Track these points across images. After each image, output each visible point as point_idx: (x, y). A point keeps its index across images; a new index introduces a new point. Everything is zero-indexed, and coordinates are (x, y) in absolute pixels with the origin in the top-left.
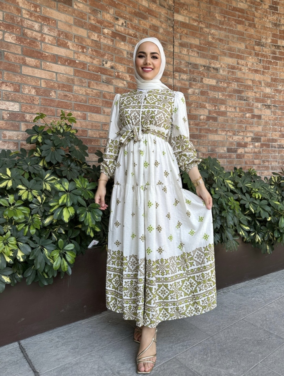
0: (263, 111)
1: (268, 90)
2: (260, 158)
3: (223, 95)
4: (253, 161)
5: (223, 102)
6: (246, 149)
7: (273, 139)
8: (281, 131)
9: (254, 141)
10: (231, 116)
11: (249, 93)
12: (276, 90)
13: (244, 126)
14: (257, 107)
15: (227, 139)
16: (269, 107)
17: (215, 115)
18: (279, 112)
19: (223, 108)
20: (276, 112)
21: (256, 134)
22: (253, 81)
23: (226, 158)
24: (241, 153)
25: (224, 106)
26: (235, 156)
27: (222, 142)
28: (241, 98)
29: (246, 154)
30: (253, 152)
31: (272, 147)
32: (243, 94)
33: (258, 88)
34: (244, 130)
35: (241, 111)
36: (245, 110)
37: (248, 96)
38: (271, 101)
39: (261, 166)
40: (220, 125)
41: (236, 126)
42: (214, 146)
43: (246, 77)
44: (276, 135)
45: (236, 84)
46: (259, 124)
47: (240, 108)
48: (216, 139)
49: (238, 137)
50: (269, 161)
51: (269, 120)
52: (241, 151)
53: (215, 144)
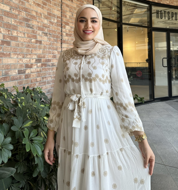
0: (43, 37)
1: (46, 21)
2: (41, 76)
3: (15, 21)
4: (36, 79)
5: (15, 28)
6: (32, 69)
7: (48, 59)
8: (53, 53)
9: (37, 62)
10: (21, 41)
11: (34, 22)
12: (50, 22)
13: (30, 49)
14: (39, 34)
15: (18, 62)
16: (46, 34)
17: (8, 40)
18: (52, 38)
19: (15, 34)
20: (50, 38)
21: (39, 56)
22: (36, 12)
23: (17, 80)
24: (29, 73)
25: (16, 32)
26: (24, 76)
27: (14, 65)
28: (28, 26)
29: (32, 74)
30: (36, 71)
31: (48, 66)
32: (30, 23)
33: (39, 19)
34: (30, 53)
35: (29, 37)
36: (31, 36)
37: (33, 24)
38: (48, 30)
39: (41, 82)
40: (12, 49)
41: (25, 50)
42: (8, 69)
43: (32, 9)
44: (50, 56)
45: (25, 13)
46: (40, 48)
47: (27, 34)
48: (9, 63)
49: (26, 59)
50: (46, 77)
51: (47, 45)
52: (28, 71)
53: (8, 67)
